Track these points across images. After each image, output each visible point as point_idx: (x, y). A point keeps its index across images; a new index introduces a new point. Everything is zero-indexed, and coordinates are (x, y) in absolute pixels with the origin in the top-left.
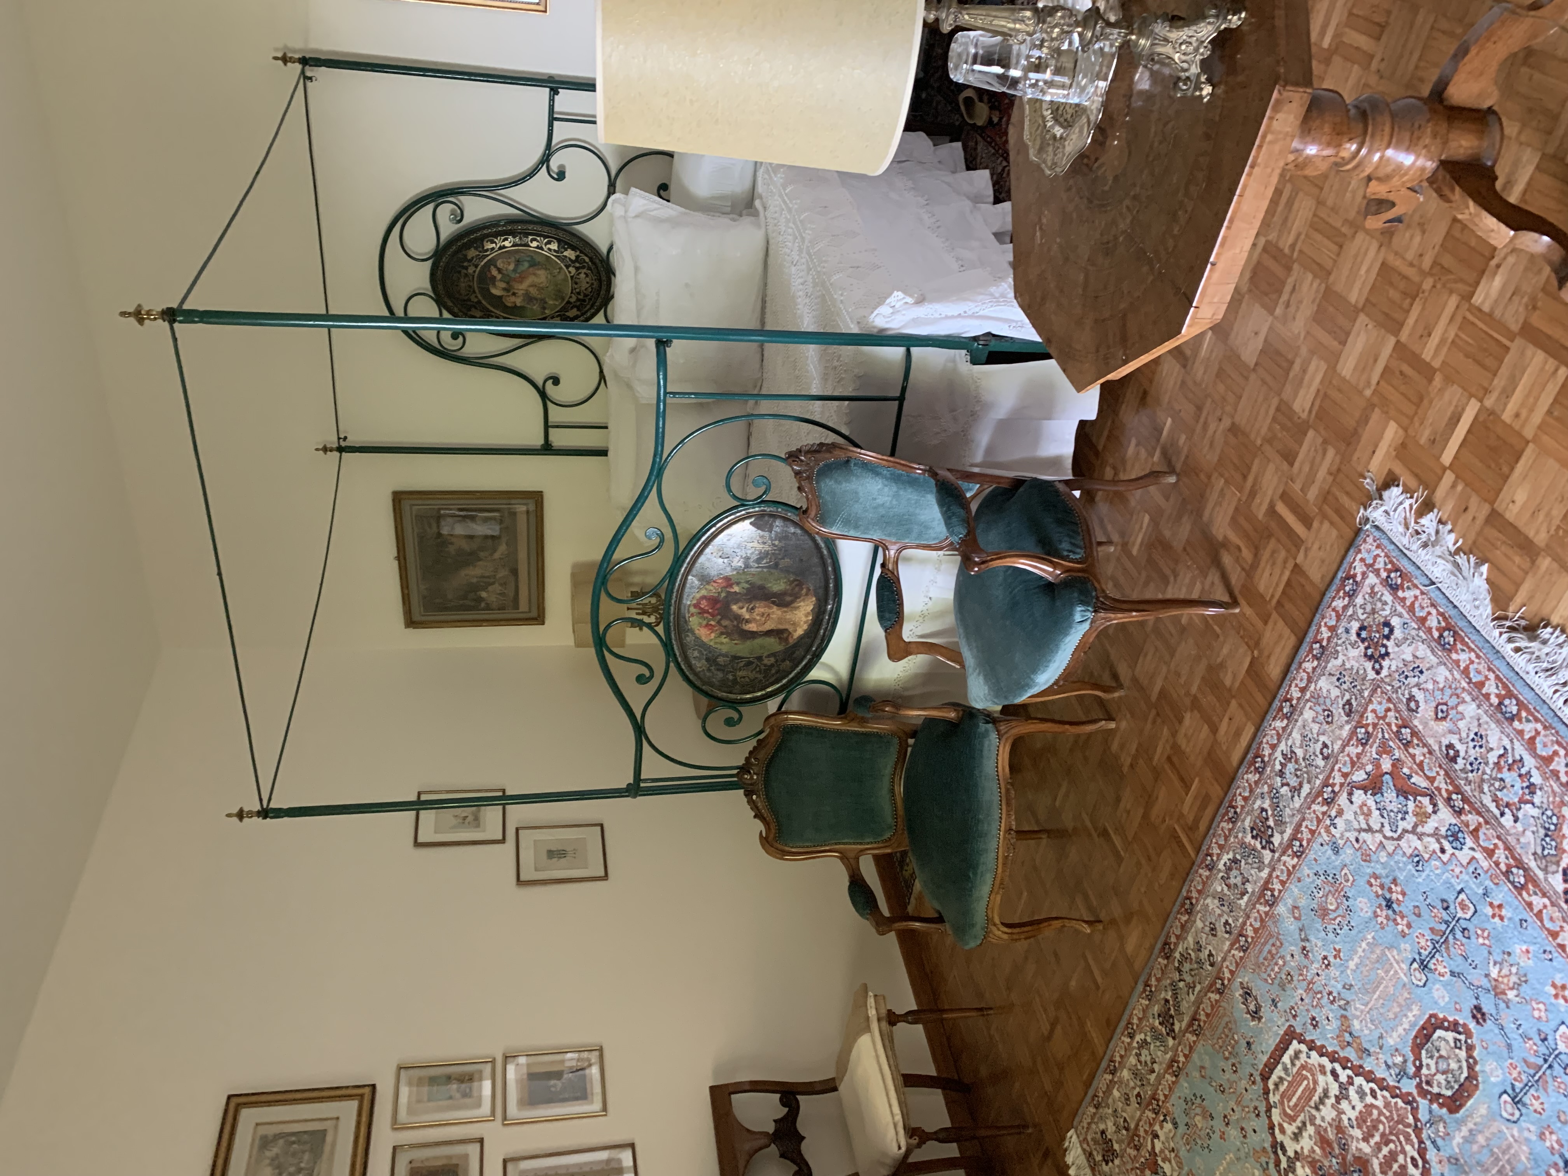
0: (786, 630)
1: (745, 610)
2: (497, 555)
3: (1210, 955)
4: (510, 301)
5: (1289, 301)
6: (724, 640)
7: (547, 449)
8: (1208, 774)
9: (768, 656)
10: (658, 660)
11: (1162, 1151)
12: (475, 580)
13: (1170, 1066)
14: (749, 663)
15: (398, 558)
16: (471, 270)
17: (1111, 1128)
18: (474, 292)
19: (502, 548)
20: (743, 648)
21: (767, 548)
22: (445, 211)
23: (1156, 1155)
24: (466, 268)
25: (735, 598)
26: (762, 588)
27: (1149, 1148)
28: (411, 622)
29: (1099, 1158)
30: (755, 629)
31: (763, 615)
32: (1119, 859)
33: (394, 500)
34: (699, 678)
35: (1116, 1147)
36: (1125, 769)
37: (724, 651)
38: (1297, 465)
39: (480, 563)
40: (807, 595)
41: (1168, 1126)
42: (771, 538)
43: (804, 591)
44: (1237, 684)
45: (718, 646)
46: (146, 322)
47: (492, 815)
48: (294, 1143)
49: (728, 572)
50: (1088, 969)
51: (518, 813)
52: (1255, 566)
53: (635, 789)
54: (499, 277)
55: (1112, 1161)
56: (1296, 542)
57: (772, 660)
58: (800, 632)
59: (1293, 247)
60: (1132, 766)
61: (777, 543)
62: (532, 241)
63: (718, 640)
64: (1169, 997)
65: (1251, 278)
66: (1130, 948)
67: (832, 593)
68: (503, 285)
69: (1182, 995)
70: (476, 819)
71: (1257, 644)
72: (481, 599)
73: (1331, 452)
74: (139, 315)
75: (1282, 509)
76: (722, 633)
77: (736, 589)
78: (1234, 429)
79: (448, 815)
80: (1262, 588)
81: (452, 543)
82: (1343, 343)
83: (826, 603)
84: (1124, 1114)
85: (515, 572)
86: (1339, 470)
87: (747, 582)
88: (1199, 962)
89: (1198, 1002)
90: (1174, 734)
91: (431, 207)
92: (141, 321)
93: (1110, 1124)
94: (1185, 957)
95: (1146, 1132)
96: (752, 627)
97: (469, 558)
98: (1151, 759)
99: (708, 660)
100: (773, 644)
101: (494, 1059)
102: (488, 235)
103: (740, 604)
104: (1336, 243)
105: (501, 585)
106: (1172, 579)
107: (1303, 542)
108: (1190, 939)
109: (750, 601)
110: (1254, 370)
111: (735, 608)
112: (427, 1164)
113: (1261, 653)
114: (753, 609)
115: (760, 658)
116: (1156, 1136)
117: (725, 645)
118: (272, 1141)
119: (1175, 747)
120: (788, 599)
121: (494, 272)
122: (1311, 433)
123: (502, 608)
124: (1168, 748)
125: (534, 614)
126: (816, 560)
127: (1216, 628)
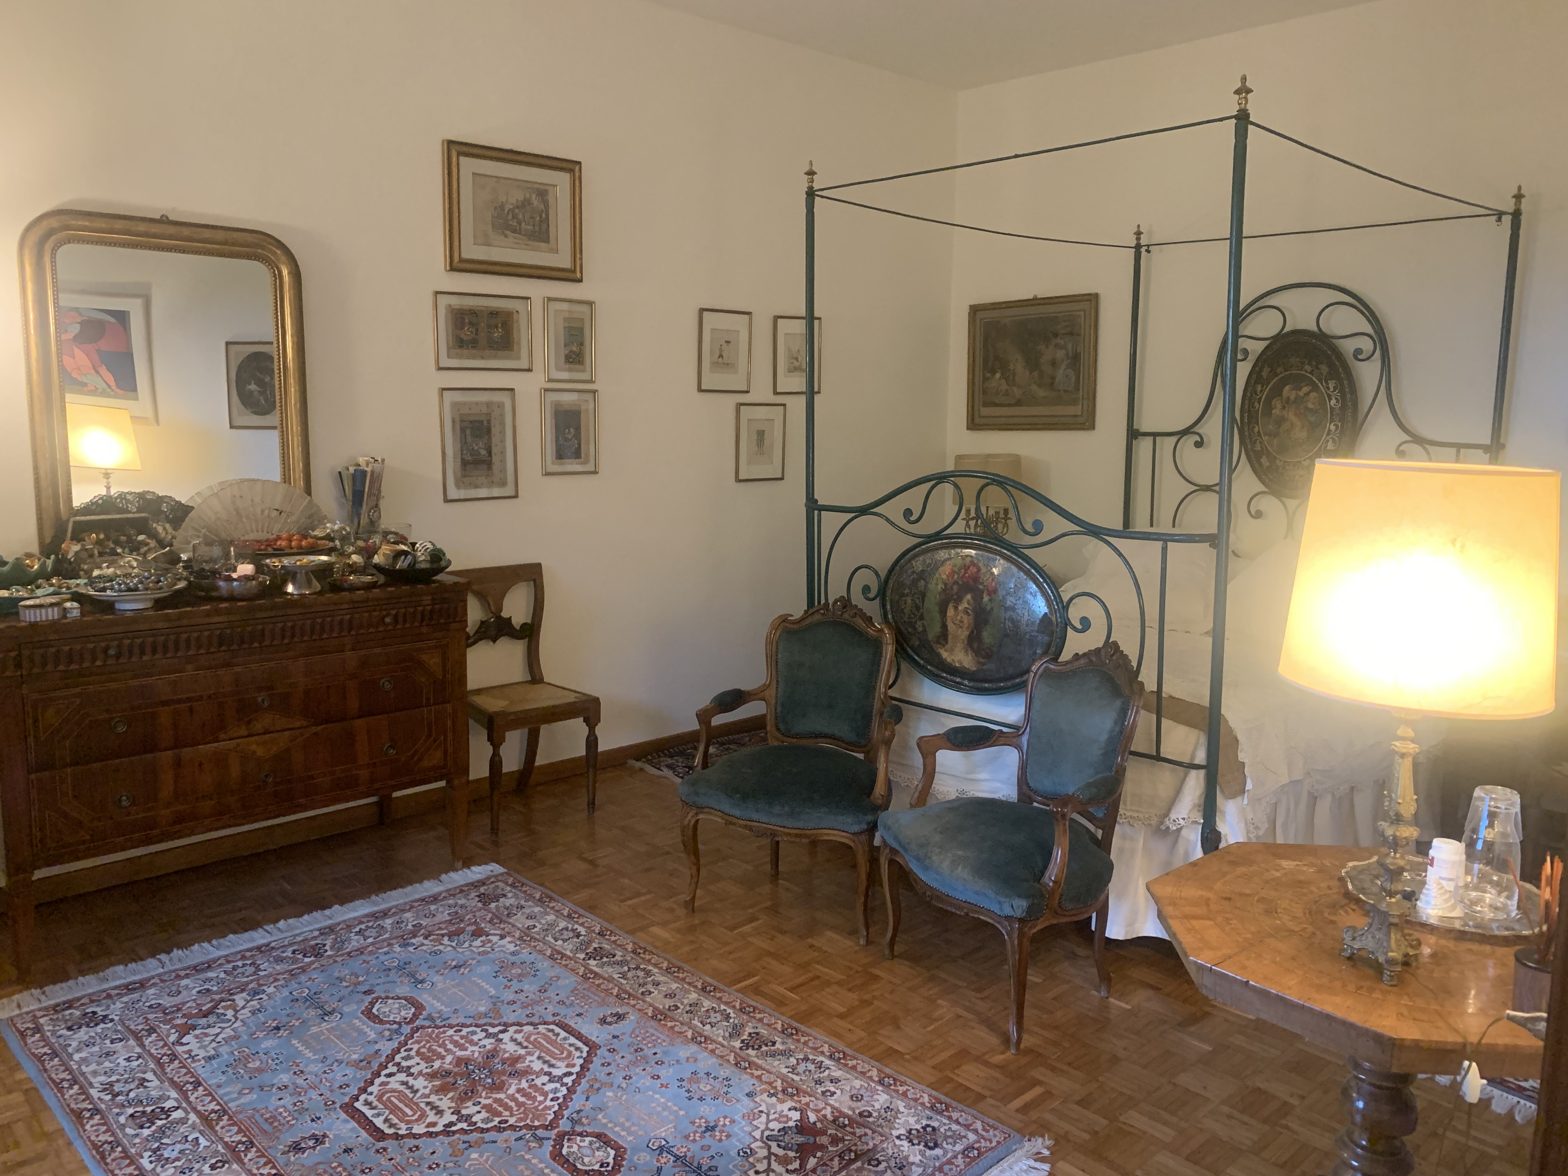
0: (947, 643)
1: (967, 606)
2: (1034, 387)
3: (650, 993)
4: (1277, 403)
5: (1233, 1118)
6: (940, 586)
7: (1133, 434)
8: (804, 1008)
9: (923, 625)
10: (927, 527)
11: (490, 941)
12: (1012, 367)
13: (559, 953)
14: (918, 608)
15: (1035, 299)
16: (1308, 368)
17: (508, 902)
18: (1286, 370)
19: (1041, 393)
20: (931, 604)
21: (1023, 627)
22: (1366, 344)
23: (487, 936)
24: (1310, 364)
25: (978, 596)
26: (986, 622)
27: (492, 932)
28: (975, 310)
29: (482, 890)
30: (948, 614)
31: (962, 622)
32: (732, 928)
33: (1090, 295)
34: (907, 563)
35: (493, 905)
36: (810, 940)
37: (930, 586)
38: (1076, 1107)
39: (1028, 372)
40: (978, 662)
41: (511, 947)
42: (1033, 631)
43: (981, 660)
44: (880, 1039)
45: (934, 581)
46: (1237, 97)
47: (798, 382)
48: (541, 217)
49: (1001, 592)
50: (638, 895)
51: (798, 405)
52: (986, 1064)
53: (813, 506)
54: (1301, 394)
55: (480, 901)
56: (1006, 1099)
57: (920, 629)
58: (945, 655)
59: (1287, 1127)
60: (811, 946)
61: (1028, 637)
62: (1336, 426)
63: (940, 581)
64: (616, 957)
65: (1259, 1089)
66: (655, 930)
67: (979, 685)
68: (1292, 397)
69: (618, 968)
70: (796, 369)
71: (915, 1058)
72: (993, 372)
73: (1087, 1137)
74: (1243, 91)
75: (1037, 1091)
76: (946, 585)
77: (986, 598)
78: (1115, 1060)
79: (800, 345)
80: (965, 1067)
81: (1047, 347)
82: (1188, 1158)
83: (970, 680)
84: (519, 914)
85: (1019, 403)
86: (1069, 1141)
87: (992, 609)
88: (645, 984)
89: (610, 979)
90: (840, 983)
91: (1370, 331)
92: (1237, 92)
93: (512, 901)
94: (648, 973)
95: (503, 929)
96: (950, 612)
97: (1033, 363)
98: (818, 963)
99: (923, 571)
100: (934, 631)
101: (594, 382)
102: (1342, 385)
103: (972, 602)
104: (1286, 1162)
105: (1007, 390)
106: (979, 995)
107: (1005, 1105)
108: (662, 979)
109: (974, 610)
110: (1170, 1082)
111: (969, 597)
112: (515, 325)
113: (908, 1061)
114: (967, 613)
115: (922, 618)
116: (502, 937)
117: (936, 587)
118: (543, 199)
119: (828, 984)
120: (975, 645)
121: (1306, 389)
122: (1105, 1122)
123: (985, 392)
124: (827, 978)
125: (977, 420)
126: (1011, 671)
127: (932, 1027)
